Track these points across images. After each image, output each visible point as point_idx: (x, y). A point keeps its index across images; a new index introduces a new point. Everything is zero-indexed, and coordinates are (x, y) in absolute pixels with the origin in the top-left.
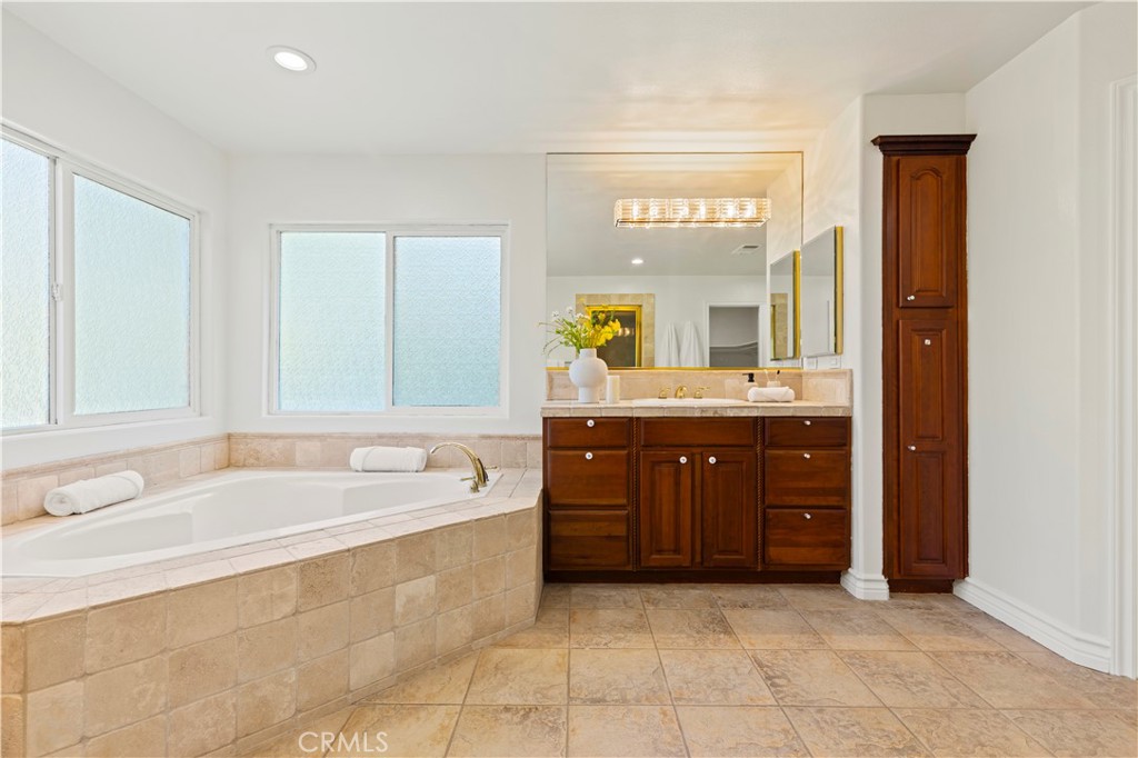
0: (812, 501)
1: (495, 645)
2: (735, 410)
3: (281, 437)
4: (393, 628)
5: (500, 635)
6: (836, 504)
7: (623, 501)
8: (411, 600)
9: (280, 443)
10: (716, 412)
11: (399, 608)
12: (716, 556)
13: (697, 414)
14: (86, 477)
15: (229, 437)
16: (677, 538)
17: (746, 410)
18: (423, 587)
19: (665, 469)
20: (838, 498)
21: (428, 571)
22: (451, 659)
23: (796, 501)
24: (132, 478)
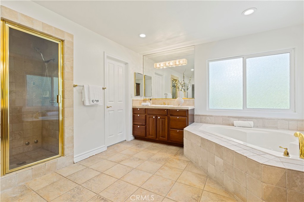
4: (214, 166)
8: (217, 162)
18: (220, 161)
24: (251, 123)
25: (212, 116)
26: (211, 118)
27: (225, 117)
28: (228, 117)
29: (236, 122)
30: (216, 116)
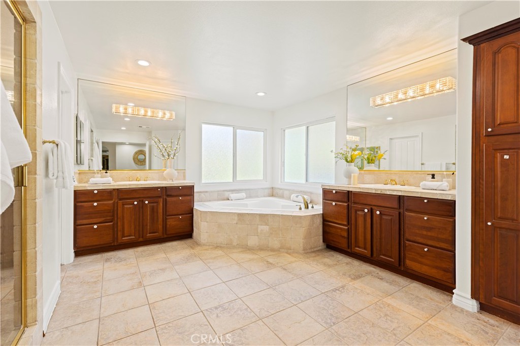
0: (430, 243)
1: (287, 253)
2: (391, 192)
3: (281, 189)
4: (258, 236)
5: (290, 251)
6: (446, 248)
7: (346, 223)
8: (262, 230)
9: (281, 191)
10: (381, 192)
11: (259, 231)
12: (382, 256)
13: (374, 192)
14: (237, 193)
15: (273, 188)
16: (365, 244)
17: (395, 192)
18: (265, 228)
19: (360, 213)
20: (447, 245)
21: (267, 224)
22: (273, 250)
23: (421, 240)
24: (243, 195)
25: (207, 192)
26: (206, 194)
27: (221, 191)
28: (224, 191)
29: (233, 196)
30: (212, 192)
